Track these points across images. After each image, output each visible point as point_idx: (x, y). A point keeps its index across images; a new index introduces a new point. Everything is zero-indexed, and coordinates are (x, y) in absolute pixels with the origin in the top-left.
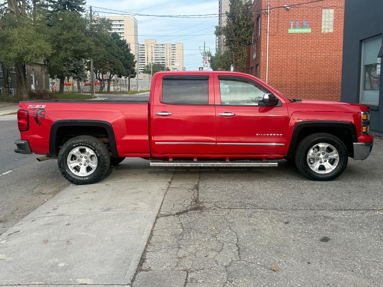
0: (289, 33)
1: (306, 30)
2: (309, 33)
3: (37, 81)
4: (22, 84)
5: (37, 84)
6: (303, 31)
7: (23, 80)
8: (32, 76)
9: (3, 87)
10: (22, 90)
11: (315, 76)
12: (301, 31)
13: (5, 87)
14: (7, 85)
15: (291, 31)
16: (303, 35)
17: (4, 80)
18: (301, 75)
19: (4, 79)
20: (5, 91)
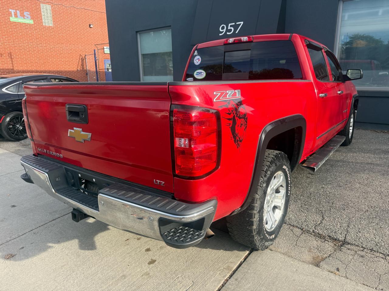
0: (11, 22)
1: (29, 21)
2: (32, 24)
6: (26, 21)
11: (45, 65)
12: (23, 21)
15: (13, 19)
16: (27, 25)
18: (31, 64)
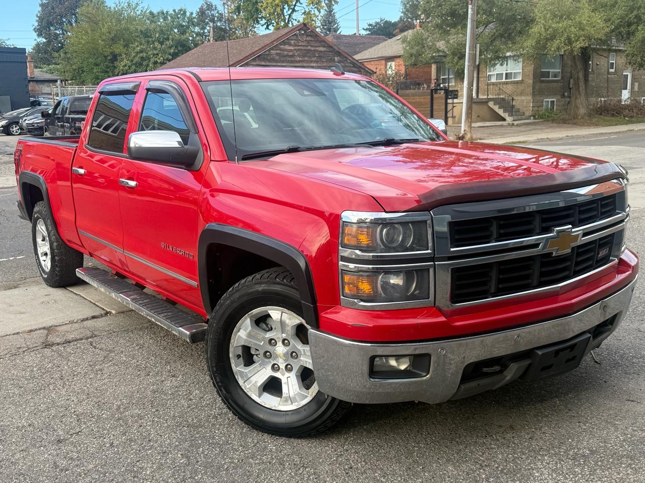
3: (636, 84)
4: (579, 92)
5: (636, 89)
7: (582, 83)
8: (627, 75)
9: (559, 97)
10: (578, 101)
13: (563, 96)
14: (566, 94)
17: (562, 84)
19: (562, 82)
20: (563, 103)
